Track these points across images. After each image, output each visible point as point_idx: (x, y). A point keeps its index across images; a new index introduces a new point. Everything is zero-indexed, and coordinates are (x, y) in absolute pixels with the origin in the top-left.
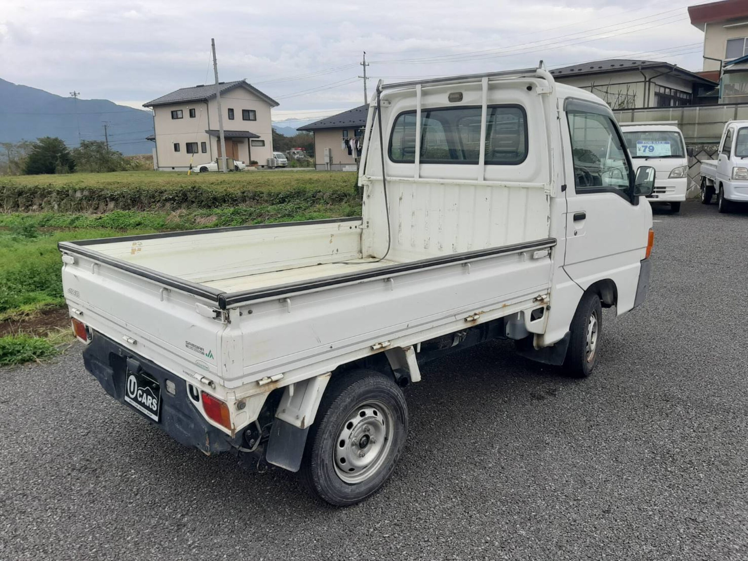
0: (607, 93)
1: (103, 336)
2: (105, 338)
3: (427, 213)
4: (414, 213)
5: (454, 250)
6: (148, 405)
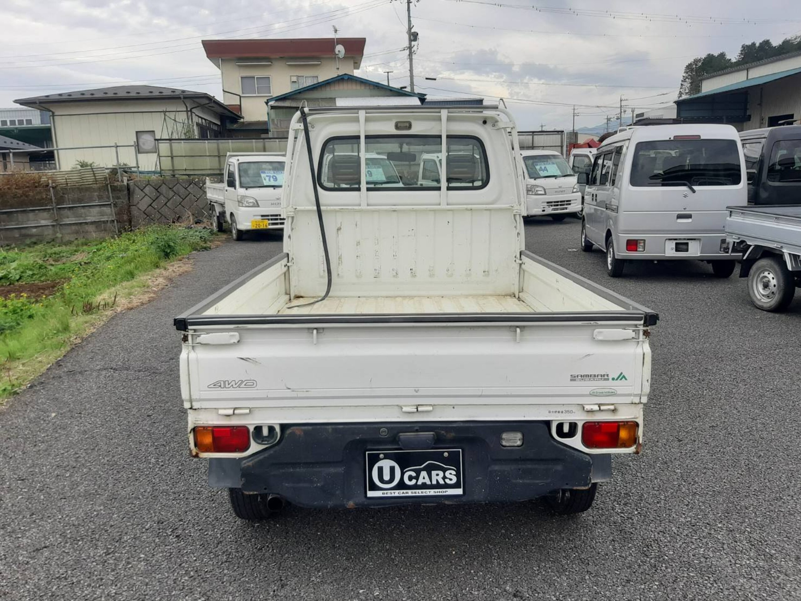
0: (175, 121)
1: (323, 427)
2: (333, 427)
3: (376, 241)
4: (359, 243)
5: (414, 275)
6: (434, 482)
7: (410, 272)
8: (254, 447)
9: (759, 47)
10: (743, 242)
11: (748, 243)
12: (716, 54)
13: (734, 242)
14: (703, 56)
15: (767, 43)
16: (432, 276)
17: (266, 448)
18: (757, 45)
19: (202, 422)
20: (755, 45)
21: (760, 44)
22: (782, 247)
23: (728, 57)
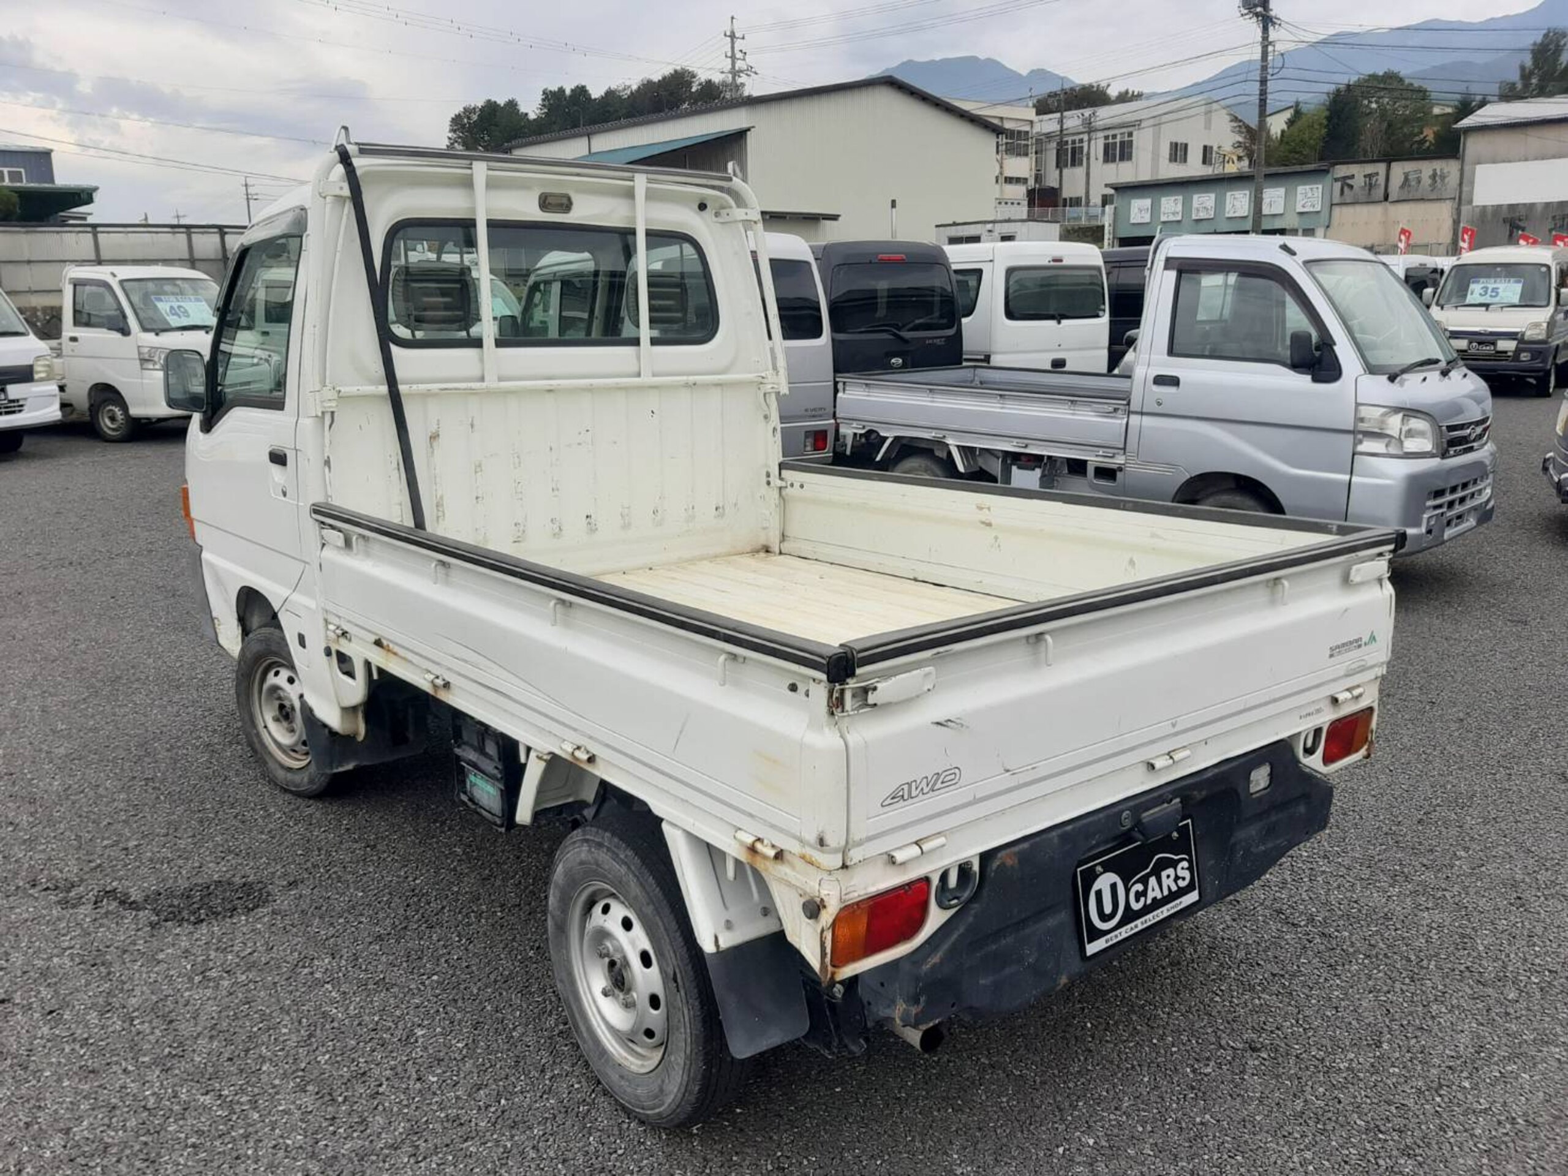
1: (1044, 836)
2: (1059, 831)
3: (517, 460)
4: (480, 466)
5: (592, 528)
6: (1166, 893)
7: (584, 521)
8: (936, 918)
9: (570, 96)
10: (871, 432)
11: (882, 434)
12: (501, 101)
13: (855, 434)
14: (480, 103)
15: (581, 92)
16: (626, 526)
17: (957, 912)
18: (568, 92)
19: (856, 894)
20: (564, 91)
21: (572, 90)
22: (944, 437)
23: (523, 109)
